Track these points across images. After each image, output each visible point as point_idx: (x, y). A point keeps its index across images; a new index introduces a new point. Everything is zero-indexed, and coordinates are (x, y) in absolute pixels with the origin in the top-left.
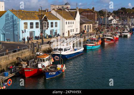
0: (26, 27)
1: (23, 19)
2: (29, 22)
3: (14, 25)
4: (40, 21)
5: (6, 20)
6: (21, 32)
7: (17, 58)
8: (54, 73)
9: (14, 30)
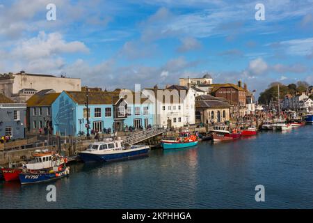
4: (114, 105)
5: (61, 105)
6: (77, 122)
9: (69, 120)
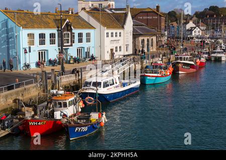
0: (32, 43)
1: (25, 27)
2: (37, 32)
3: (8, 38)
4: (58, 30)
6: (22, 51)
7: (15, 101)
8: (85, 129)
9: (8, 49)
